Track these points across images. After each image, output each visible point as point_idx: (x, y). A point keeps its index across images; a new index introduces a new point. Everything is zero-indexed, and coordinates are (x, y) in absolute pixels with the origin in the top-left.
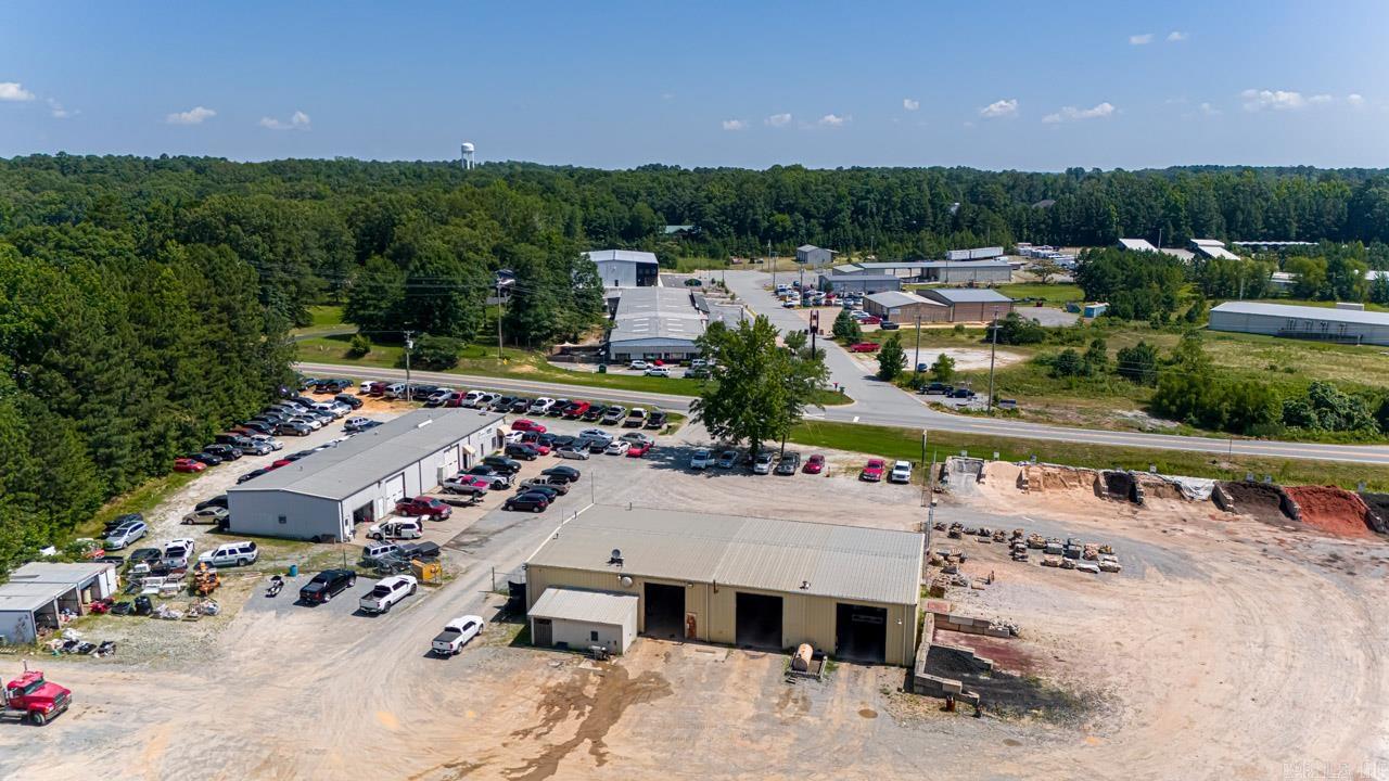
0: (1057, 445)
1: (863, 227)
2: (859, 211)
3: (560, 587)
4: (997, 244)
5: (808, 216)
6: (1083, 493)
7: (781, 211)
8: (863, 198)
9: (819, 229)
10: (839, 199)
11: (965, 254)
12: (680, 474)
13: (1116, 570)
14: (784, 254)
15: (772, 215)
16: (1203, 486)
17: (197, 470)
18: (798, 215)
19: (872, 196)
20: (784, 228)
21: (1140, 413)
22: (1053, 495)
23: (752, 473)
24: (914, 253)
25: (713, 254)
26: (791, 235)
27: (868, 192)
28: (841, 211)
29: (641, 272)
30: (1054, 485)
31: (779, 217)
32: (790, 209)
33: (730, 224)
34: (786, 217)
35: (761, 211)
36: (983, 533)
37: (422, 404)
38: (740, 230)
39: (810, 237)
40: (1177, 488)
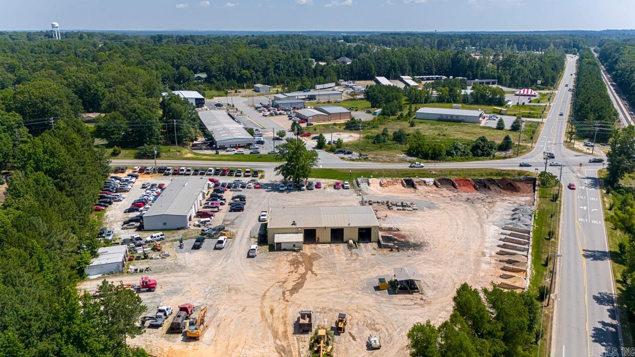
0: (386, 170)
1: (279, 75)
2: (277, 68)
3: (279, 234)
4: (333, 82)
5: (256, 71)
6: (399, 186)
7: (244, 69)
8: (278, 63)
9: (261, 76)
10: (268, 63)
11: (321, 86)
13: (416, 209)
14: (248, 87)
15: (241, 71)
16: (430, 180)
18: (252, 71)
19: (281, 62)
20: (247, 76)
21: (405, 155)
22: (391, 188)
24: (302, 87)
25: (218, 89)
26: (250, 79)
27: (280, 60)
28: (269, 69)
29: (197, 102)
30: (391, 184)
31: (244, 71)
32: (248, 68)
33: (223, 75)
34: (247, 71)
35: (236, 70)
37: (162, 174)
38: (228, 78)
39: (258, 80)
40: (425, 182)
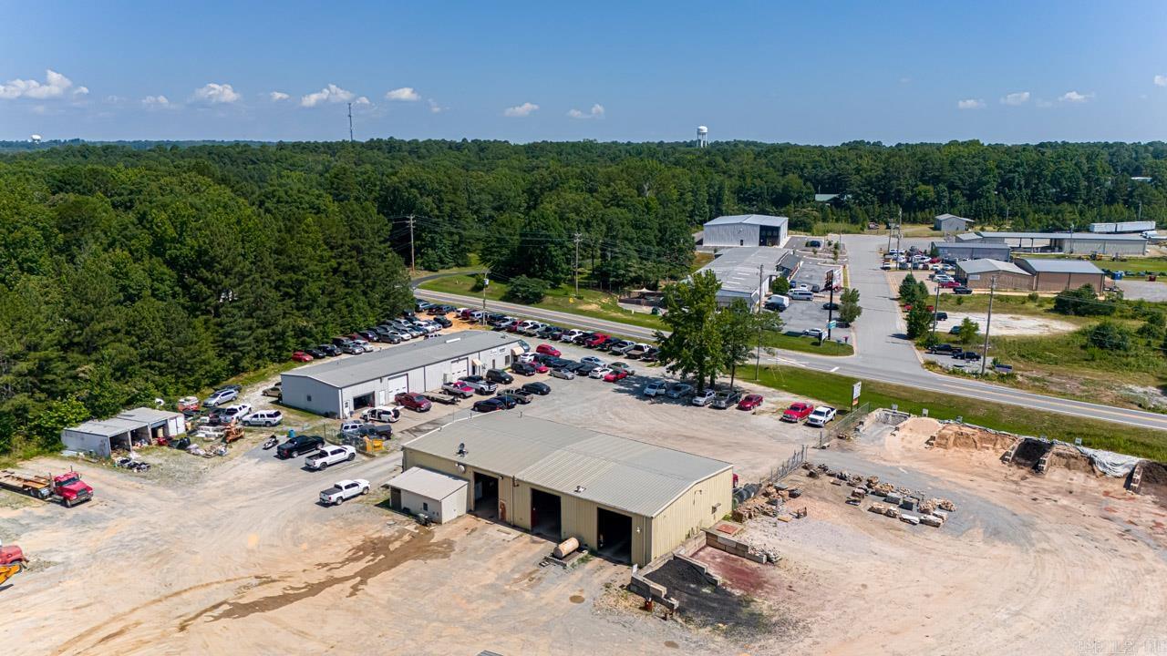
1: (1008, 199)
2: (1006, 183)
3: (422, 467)
4: (1150, 219)
5: (952, 187)
6: (990, 456)
7: (926, 183)
8: (1010, 171)
9: (962, 200)
10: (985, 172)
11: (1111, 227)
12: (632, 398)
13: (937, 525)
14: (925, 221)
15: (917, 186)
16: (1122, 462)
17: (306, 361)
18: (942, 187)
19: (1021, 169)
20: (926, 198)
21: (1152, 389)
22: (954, 454)
23: (690, 404)
24: (1054, 225)
25: (854, 221)
26: (934, 204)
27: (1017, 165)
28: (985, 184)
29: (764, 233)
30: (966, 445)
31: (922, 187)
32: (935, 181)
33: (875, 194)
34: (930, 188)
35: (903, 185)
36: (842, 478)
37: (492, 327)
38: (884, 199)
39: (951, 207)
40: (1091, 461)
